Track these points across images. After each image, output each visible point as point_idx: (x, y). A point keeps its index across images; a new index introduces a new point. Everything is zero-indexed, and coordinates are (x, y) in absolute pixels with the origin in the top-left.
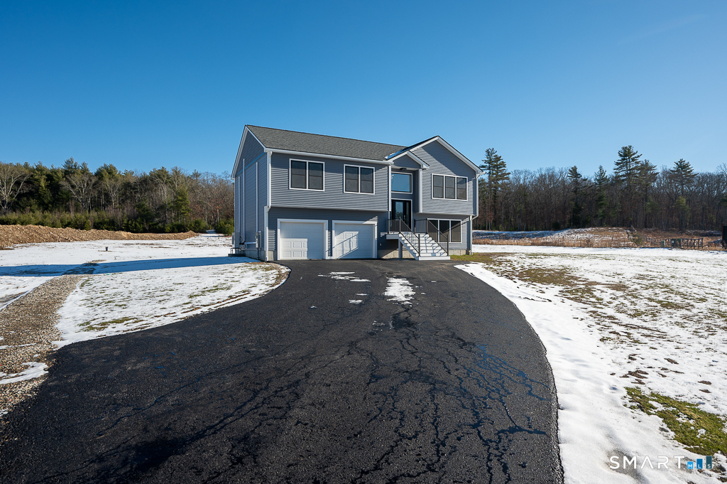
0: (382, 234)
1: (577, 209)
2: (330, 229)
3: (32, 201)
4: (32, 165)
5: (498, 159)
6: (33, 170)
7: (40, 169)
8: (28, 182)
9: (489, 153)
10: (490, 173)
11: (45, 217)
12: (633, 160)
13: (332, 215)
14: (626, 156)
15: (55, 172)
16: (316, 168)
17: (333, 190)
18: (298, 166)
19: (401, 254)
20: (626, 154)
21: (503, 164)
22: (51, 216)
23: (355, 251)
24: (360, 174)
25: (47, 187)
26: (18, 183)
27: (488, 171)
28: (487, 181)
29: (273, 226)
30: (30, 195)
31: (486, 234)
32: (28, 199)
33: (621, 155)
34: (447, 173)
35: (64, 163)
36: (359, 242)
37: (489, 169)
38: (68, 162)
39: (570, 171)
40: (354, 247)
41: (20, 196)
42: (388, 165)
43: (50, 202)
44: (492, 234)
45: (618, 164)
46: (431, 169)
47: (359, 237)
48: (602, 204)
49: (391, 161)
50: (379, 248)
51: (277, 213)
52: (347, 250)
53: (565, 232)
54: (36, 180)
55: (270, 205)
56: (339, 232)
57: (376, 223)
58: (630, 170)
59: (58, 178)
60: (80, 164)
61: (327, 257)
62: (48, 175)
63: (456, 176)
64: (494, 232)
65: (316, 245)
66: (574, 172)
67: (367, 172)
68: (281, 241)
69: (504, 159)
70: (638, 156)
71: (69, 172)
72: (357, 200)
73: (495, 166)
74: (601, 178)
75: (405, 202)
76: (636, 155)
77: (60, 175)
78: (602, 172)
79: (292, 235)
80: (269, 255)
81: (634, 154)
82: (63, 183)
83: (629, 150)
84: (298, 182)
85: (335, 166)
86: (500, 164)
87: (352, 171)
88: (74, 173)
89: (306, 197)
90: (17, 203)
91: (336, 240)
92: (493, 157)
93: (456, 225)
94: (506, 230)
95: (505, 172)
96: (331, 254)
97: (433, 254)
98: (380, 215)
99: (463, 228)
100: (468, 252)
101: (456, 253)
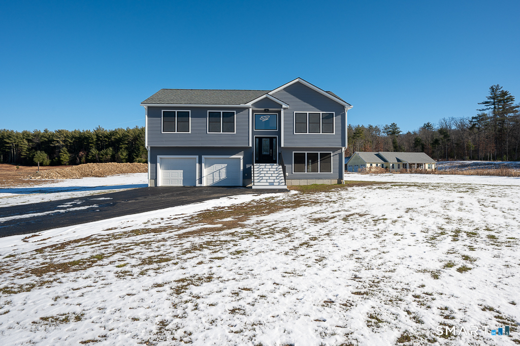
0: (248, 166)
2: (200, 163)
5: (504, 94)
9: (494, 89)
10: (495, 107)
13: (202, 152)
16: (184, 115)
17: (198, 131)
18: (168, 116)
21: (511, 99)
23: (224, 180)
24: (223, 117)
27: (493, 106)
28: (491, 115)
29: (154, 161)
31: (485, 164)
34: (309, 110)
36: (228, 173)
37: (494, 104)
40: (223, 176)
42: (248, 108)
44: (491, 164)
46: (290, 109)
47: (228, 168)
49: (249, 104)
50: (244, 178)
51: (156, 151)
52: (217, 179)
55: (147, 145)
56: (210, 164)
57: (241, 157)
61: (198, 185)
63: (321, 113)
64: (495, 162)
65: (189, 175)
67: (229, 116)
68: (161, 172)
69: (511, 93)
72: (220, 138)
73: (500, 101)
75: (271, 139)
79: (169, 167)
80: (151, 183)
84: (169, 127)
85: (199, 112)
86: (507, 99)
87: (214, 115)
89: (176, 137)
91: (205, 171)
92: (498, 92)
93: (326, 157)
94: (509, 160)
95: (513, 105)
96: (201, 182)
97: (271, 184)
98: (245, 150)
99: (334, 160)
100: (340, 182)
101: (327, 182)
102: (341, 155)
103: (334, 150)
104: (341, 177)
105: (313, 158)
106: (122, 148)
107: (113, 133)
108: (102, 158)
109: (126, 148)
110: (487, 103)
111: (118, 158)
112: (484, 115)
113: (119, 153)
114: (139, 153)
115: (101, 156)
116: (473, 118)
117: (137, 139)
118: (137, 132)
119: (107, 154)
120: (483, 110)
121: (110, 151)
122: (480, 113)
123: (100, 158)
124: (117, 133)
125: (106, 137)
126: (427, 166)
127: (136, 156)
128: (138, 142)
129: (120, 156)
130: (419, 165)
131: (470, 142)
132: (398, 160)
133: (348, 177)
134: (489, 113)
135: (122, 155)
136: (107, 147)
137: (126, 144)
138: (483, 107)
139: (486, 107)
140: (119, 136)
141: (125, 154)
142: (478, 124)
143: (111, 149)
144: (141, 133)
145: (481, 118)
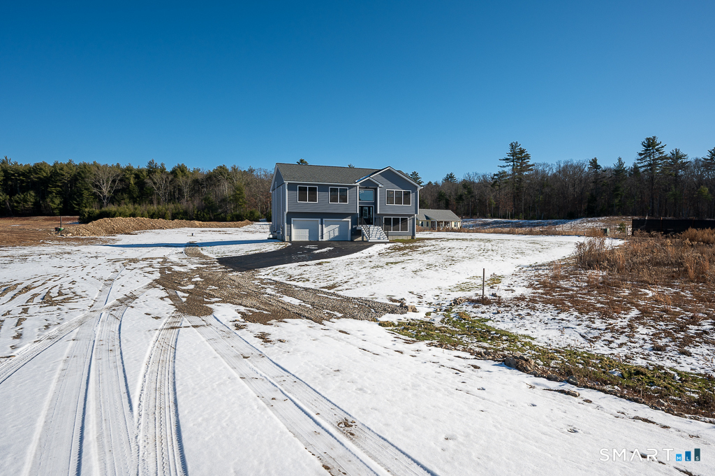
0: (354, 227)
1: (593, 199)
2: (322, 224)
3: (125, 196)
4: (123, 166)
5: (522, 151)
6: (123, 170)
7: (129, 169)
8: (121, 180)
9: (513, 146)
10: (514, 164)
11: (136, 209)
12: (657, 150)
13: (323, 216)
14: (649, 146)
15: (141, 171)
16: (313, 190)
17: (323, 202)
18: (302, 190)
19: (363, 238)
20: (650, 144)
21: (527, 157)
22: (141, 208)
23: (337, 236)
24: (339, 193)
25: (135, 184)
26: (114, 181)
27: (512, 164)
28: (510, 172)
29: (289, 223)
30: (123, 190)
31: (504, 223)
32: (122, 194)
33: (644, 146)
34: (396, 189)
35: (147, 164)
36: (339, 231)
37: (513, 161)
38: (150, 163)
39: (590, 162)
40: (337, 234)
41: (116, 192)
42: (356, 186)
43: (138, 197)
44: (509, 222)
45: (640, 154)
46: (384, 187)
47: (340, 228)
48: (618, 194)
49: (358, 184)
50: (352, 235)
51: (291, 215)
52: (332, 236)
53: (579, 221)
54: (127, 178)
55: (287, 211)
56: (327, 226)
57: (350, 220)
58: (653, 160)
59: (144, 176)
60: (159, 164)
61: (320, 240)
62: (136, 174)
63: (403, 191)
64: (513, 221)
65: (314, 233)
66: (594, 164)
67: (344, 192)
68: (294, 231)
69: (528, 151)
70: (663, 147)
71: (151, 171)
72: (338, 207)
73: (518, 159)
74: (619, 171)
75: (369, 207)
76: (660, 146)
77: (145, 174)
78: (621, 164)
79: (299, 227)
80: (287, 238)
81: (657, 145)
82: (147, 180)
83: (653, 140)
84: (302, 198)
85: (324, 188)
86: (524, 157)
87: (334, 191)
88: (155, 172)
89: (307, 205)
90: (114, 197)
91: (325, 230)
92: (517, 150)
93: (404, 220)
94: (525, 219)
95: (529, 163)
96: (322, 238)
97: (379, 239)
98: (353, 215)
99: (409, 222)
100: (413, 238)
101: (405, 238)
102: (414, 219)
103: (410, 216)
104: (414, 235)
105: (396, 221)
106: (51, 193)
107: (37, 169)
108: (17, 207)
109: (59, 193)
110: (507, 159)
111: (45, 207)
112: (504, 172)
113: (48, 200)
114: (82, 200)
115: (15, 204)
116: (495, 175)
117: (77, 180)
118: (74, 172)
119: (25, 201)
120: (504, 167)
121: (31, 196)
122: (501, 170)
123: (13, 207)
124: (41, 169)
125: (23, 174)
126: (453, 223)
127: (76, 205)
128: (79, 185)
129: (50, 204)
130: (447, 223)
131: (491, 198)
132: (427, 218)
133: (418, 235)
134: (508, 170)
135: (53, 202)
136: (24, 190)
137: (58, 186)
138: (504, 163)
139: (506, 164)
140: (45, 175)
141: (57, 201)
142: (499, 179)
143: (33, 194)
144: (83, 172)
145: (502, 175)
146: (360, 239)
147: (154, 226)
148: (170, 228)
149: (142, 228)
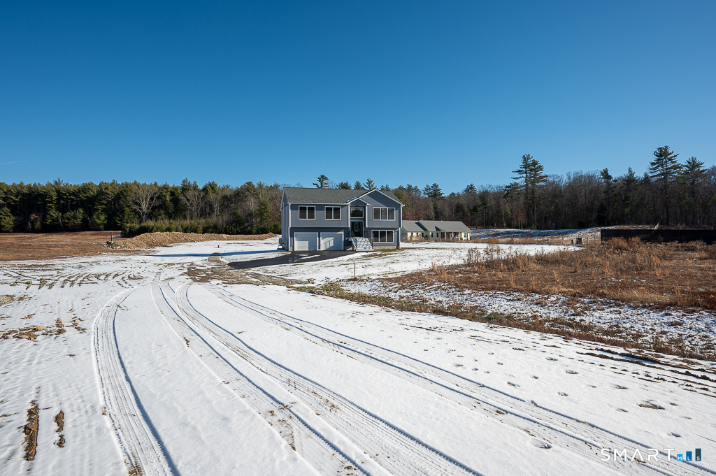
0: (346, 239)
1: (602, 209)
2: (319, 237)
3: (162, 212)
4: (160, 184)
5: (535, 163)
6: (160, 189)
7: (166, 187)
8: (158, 198)
9: (525, 159)
10: (527, 176)
11: (171, 224)
12: (670, 159)
13: (320, 230)
14: (661, 156)
15: (176, 189)
16: (311, 209)
17: (319, 218)
18: (303, 209)
20: (663, 154)
21: (541, 168)
22: (175, 223)
23: (332, 247)
24: (333, 211)
25: (170, 201)
26: (152, 199)
27: (525, 175)
28: (523, 184)
29: (292, 236)
30: (160, 207)
31: (515, 233)
32: (159, 210)
33: (657, 156)
34: (382, 207)
35: (181, 182)
36: (335, 242)
37: (526, 173)
38: (184, 181)
39: (602, 173)
40: (332, 245)
41: (154, 208)
42: (348, 205)
43: (173, 213)
44: (521, 232)
45: (653, 164)
46: (371, 206)
47: (334, 240)
48: (628, 204)
49: (349, 203)
50: (345, 245)
51: (294, 230)
52: (328, 247)
53: (588, 230)
54: (164, 196)
55: (290, 226)
56: (324, 238)
57: (343, 233)
58: (667, 169)
59: (178, 193)
60: (192, 182)
61: (318, 250)
62: (171, 192)
63: (388, 208)
64: (525, 231)
65: (313, 244)
66: (605, 174)
67: (337, 210)
68: (296, 243)
69: (541, 163)
70: (675, 156)
71: (185, 189)
72: (333, 222)
73: (531, 170)
74: (630, 181)
75: (360, 223)
76: (672, 155)
77: (179, 191)
78: (631, 174)
79: (301, 239)
80: (290, 249)
81: (670, 154)
82: (182, 198)
83: (666, 150)
84: (303, 216)
85: (320, 207)
86: (537, 168)
87: (329, 210)
88: (188, 189)
89: (307, 222)
90: (152, 214)
91: (322, 242)
92: (530, 162)
93: (390, 233)
94: (538, 229)
95: (542, 175)
96: (320, 248)
97: (365, 248)
98: (345, 229)
99: (394, 234)
100: (398, 248)
101: (390, 248)
102: (398, 232)
103: (395, 229)
104: (398, 245)
105: (383, 234)
106: (97, 210)
107: (85, 188)
108: (68, 223)
109: (104, 210)
110: (519, 171)
111: (92, 223)
112: (516, 184)
113: (95, 217)
114: (124, 216)
115: (66, 221)
116: (507, 187)
117: (120, 198)
118: (117, 191)
119: (75, 218)
120: (517, 178)
121: (80, 213)
122: (513, 181)
123: (64, 223)
124: (89, 189)
125: (73, 194)
126: (463, 234)
127: (119, 220)
128: (121, 203)
129: (97, 220)
130: (456, 234)
131: (507, 208)
132: (437, 229)
133: (402, 245)
134: (521, 181)
135: (99, 219)
136: (74, 208)
137: (104, 204)
138: (517, 175)
139: (519, 176)
140: (92, 194)
141: (102, 217)
142: (511, 191)
143: (82, 211)
144: (125, 191)
145: (513, 188)
146: (351, 249)
147: (186, 240)
148: (201, 241)
149: (176, 241)
